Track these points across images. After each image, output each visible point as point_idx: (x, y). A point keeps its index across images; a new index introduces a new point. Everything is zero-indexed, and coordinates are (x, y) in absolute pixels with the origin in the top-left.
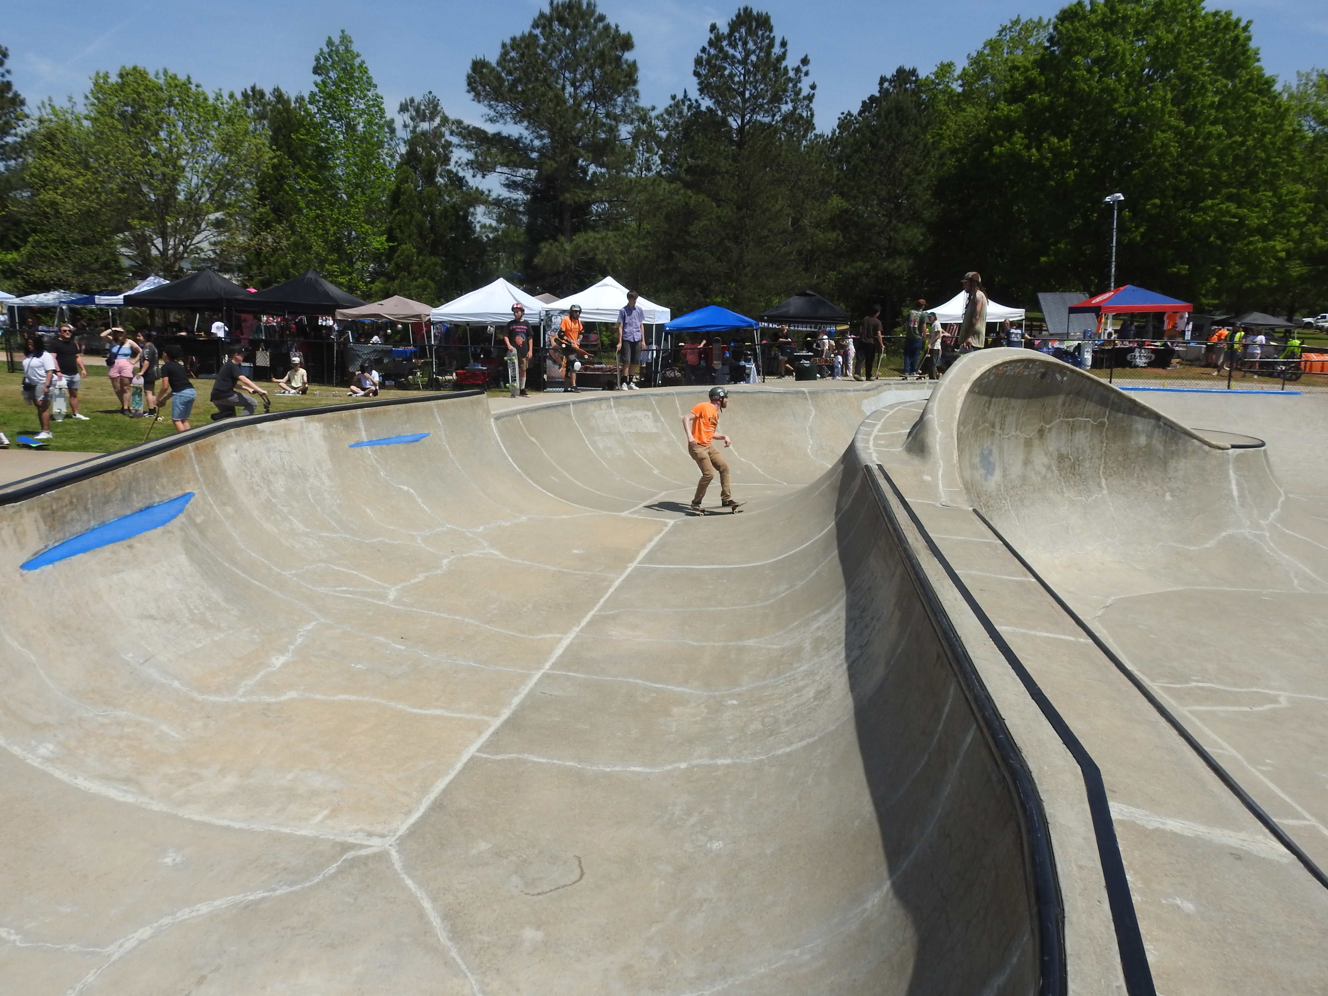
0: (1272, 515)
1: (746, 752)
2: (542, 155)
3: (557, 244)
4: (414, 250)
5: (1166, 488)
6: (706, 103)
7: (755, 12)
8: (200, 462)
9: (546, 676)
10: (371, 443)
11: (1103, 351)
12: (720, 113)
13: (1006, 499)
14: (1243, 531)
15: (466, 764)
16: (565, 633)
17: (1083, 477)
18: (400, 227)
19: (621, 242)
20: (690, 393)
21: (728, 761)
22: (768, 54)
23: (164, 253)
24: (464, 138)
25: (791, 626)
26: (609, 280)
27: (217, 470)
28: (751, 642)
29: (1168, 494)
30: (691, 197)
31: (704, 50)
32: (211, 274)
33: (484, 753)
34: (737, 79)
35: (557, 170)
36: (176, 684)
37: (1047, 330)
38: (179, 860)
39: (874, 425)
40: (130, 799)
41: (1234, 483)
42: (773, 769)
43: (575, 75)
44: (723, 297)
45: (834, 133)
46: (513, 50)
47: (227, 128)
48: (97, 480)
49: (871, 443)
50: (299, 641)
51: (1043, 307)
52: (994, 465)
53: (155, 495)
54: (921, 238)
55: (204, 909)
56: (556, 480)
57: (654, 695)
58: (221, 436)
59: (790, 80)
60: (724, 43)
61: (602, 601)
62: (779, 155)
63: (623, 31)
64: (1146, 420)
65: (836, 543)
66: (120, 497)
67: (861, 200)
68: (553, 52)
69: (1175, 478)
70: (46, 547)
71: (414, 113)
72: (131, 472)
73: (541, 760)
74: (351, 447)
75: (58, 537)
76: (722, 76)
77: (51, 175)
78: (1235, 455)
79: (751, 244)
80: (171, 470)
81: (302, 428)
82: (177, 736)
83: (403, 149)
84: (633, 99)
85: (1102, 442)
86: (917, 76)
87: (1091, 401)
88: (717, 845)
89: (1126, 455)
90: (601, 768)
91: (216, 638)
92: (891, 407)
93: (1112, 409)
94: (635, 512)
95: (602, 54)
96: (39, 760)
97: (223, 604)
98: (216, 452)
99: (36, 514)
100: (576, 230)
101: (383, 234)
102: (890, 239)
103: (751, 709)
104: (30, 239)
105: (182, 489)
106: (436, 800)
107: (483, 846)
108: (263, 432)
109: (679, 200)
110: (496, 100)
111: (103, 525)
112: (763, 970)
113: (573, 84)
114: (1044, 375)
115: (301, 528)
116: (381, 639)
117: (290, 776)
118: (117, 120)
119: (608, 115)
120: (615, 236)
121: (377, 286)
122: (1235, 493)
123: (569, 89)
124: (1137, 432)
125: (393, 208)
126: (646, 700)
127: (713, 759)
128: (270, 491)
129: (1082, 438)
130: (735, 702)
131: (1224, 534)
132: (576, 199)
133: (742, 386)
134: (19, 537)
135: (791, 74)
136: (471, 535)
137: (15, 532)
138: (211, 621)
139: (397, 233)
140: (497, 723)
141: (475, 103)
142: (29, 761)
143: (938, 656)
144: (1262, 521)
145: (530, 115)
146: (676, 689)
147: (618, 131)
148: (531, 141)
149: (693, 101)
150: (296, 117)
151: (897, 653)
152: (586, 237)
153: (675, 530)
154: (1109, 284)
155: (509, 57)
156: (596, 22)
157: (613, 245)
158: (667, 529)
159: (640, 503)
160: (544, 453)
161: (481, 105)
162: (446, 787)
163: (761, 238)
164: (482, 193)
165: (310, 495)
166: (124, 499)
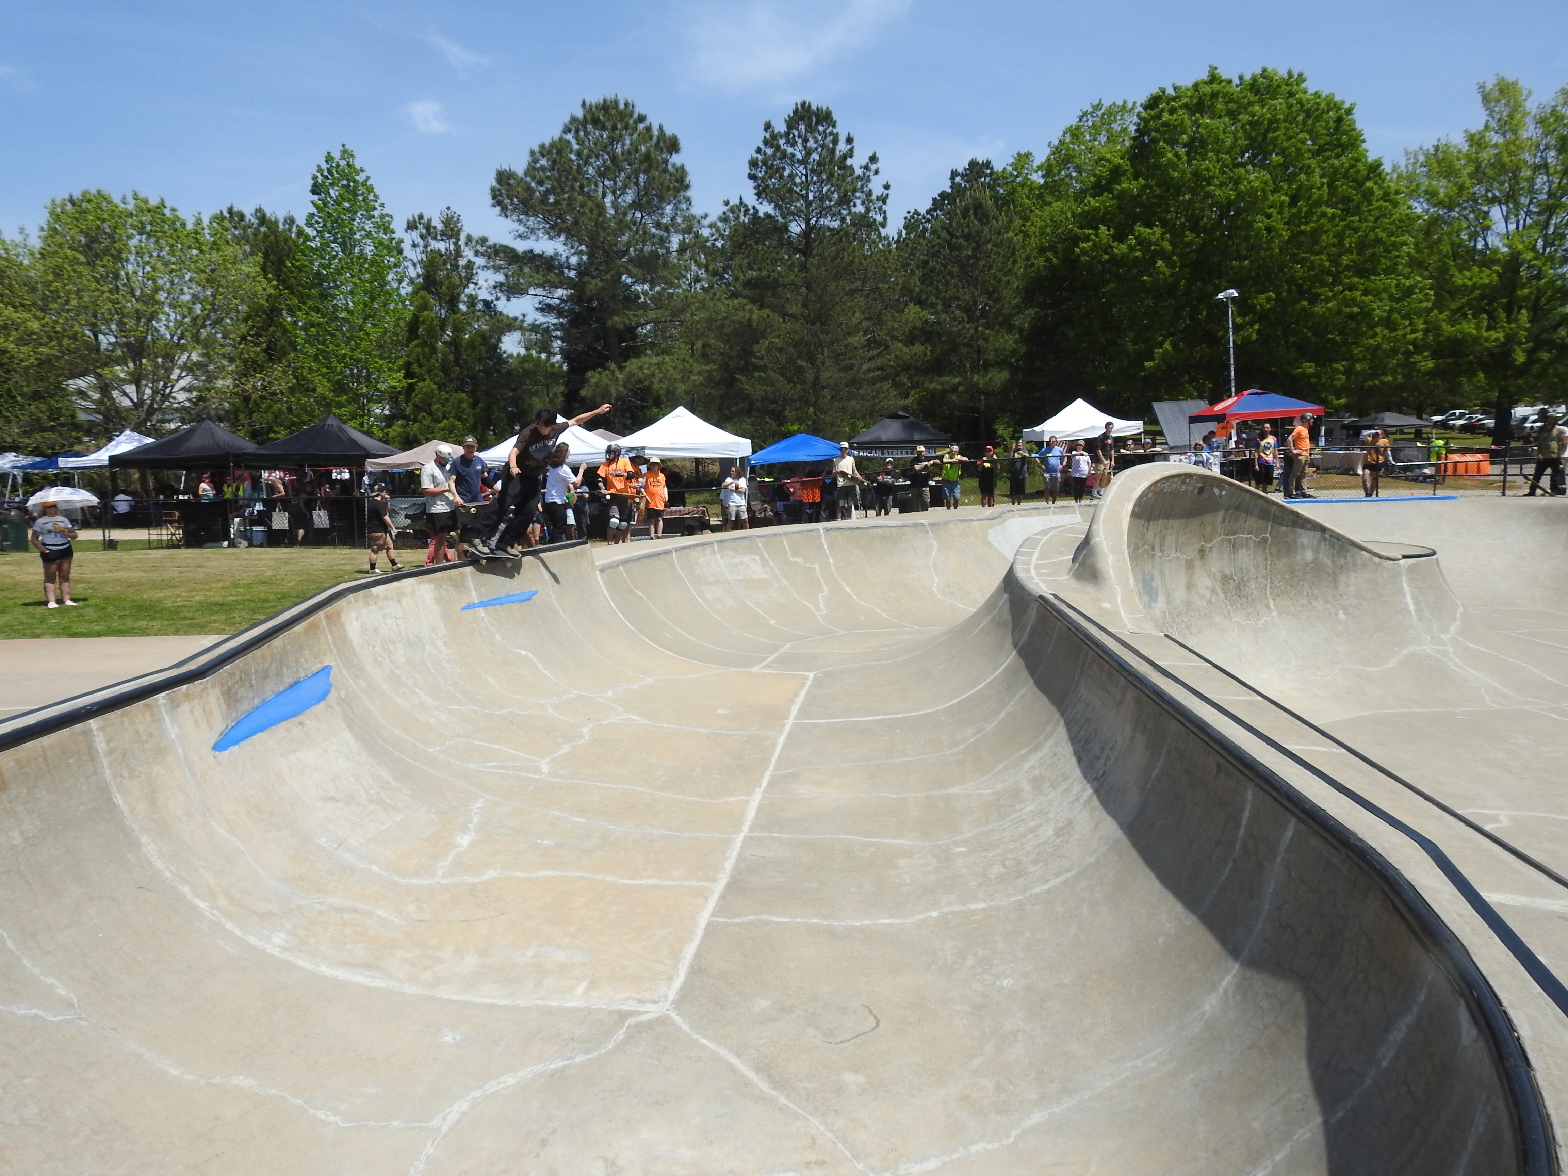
0: (1453, 628)
1: (997, 895)
2: (580, 274)
3: (607, 372)
4: (435, 387)
5: (1337, 606)
6: (766, 208)
7: (814, 107)
8: (331, 631)
9: (748, 839)
10: (483, 604)
11: (1232, 463)
12: (780, 219)
13: (1172, 627)
14: (1424, 648)
15: (705, 929)
16: (749, 794)
17: (1250, 599)
18: (419, 361)
19: (681, 367)
20: (799, 532)
21: (982, 905)
22: (833, 151)
23: (138, 405)
24: (490, 258)
25: (997, 770)
26: (681, 411)
27: (343, 642)
28: (956, 790)
29: (1341, 612)
30: (755, 313)
31: (759, 151)
32: (213, 425)
33: (719, 917)
34: (798, 180)
35: (603, 289)
36: (375, 868)
37: (1166, 444)
38: (458, 1038)
39: (1031, 554)
40: (379, 983)
41: (1409, 595)
42: (1037, 907)
43: (615, 183)
44: (800, 424)
45: (900, 234)
46: (543, 156)
48: (258, 653)
49: (1033, 573)
50: (476, 819)
51: (1160, 418)
52: (1157, 590)
53: (300, 669)
54: (1014, 345)
55: (510, 1080)
56: (670, 637)
57: (873, 849)
58: (342, 603)
59: (858, 179)
61: (774, 760)
62: (853, 262)
63: (669, 132)
64: (1311, 533)
66: (275, 672)
67: (942, 308)
68: (589, 158)
69: (1346, 594)
70: (227, 727)
71: (424, 231)
72: (282, 644)
73: (783, 920)
74: (463, 609)
75: (233, 717)
76: (781, 177)
78: (1407, 565)
79: (827, 362)
80: (310, 641)
81: (414, 591)
82: (397, 921)
83: (412, 273)
84: (684, 206)
85: (1266, 559)
86: (992, 169)
87: (1251, 515)
88: (1006, 982)
89: (1293, 572)
90: (850, 923)
91: (397, 819)
92: (1043, 533)
93: (1274, 522)
94: (766, 667)
95: (647, 157)
96: (278, 949)
97: (393, 782)
98: (342, 620)
99: (217, 690)
100: (626, 356)
101: (399, 370)
102: (979, 350)
103: (984, 854)
105: (322, 662)
106: (692, 966)
107: (762, 1004)
108: (377, 596)
109: (743, 317)
110: (527, 214)
111: (264, 703)
112: (1108, 1083)
113: (614, 193)
114: (1201, 490)
115: (429, 701)
116: (557, 813)
117: (530, 953)
118: (79, 252)
120: (673, 361)
121: (395, 430)
122: (1412, 607)
123: (610, 198)
124: (1303, 547)
125: (409, 340)
126: (867, 855)
127: (964, 905)
128: (391, 661)
129: (1244, 556)
130: (963, 849)
131: (1405, 652)
132: (627, 322)
134: (207, 716)
135: (858, 172)
136: (602, 701)
137: (204, 711)
138: (388, 801)
139: (416, 368)
140: (718, 888)
141: (502, 219)
142: (268, 950)
143: (1219, 767)
144: (1443, 636)
145: (567, 228)
146: (893, 842)
147: (670, 242)
148: (567, 258)
149: (750, 207)
150: (286, 240)
151: (1153, 776)
152: (640, 364)
153: (818, 683)
154: (1230, 389)
155: (538, 165)
156: (636, 122)
157: (672, 372)
158: (810, 682)
159: (768, 657)
160: (653, 607)
161: (508, 221)
162: (697, 952)
163: (840, 355)
164: (516, 319)
165: (430, 665)
166: (277, 674)
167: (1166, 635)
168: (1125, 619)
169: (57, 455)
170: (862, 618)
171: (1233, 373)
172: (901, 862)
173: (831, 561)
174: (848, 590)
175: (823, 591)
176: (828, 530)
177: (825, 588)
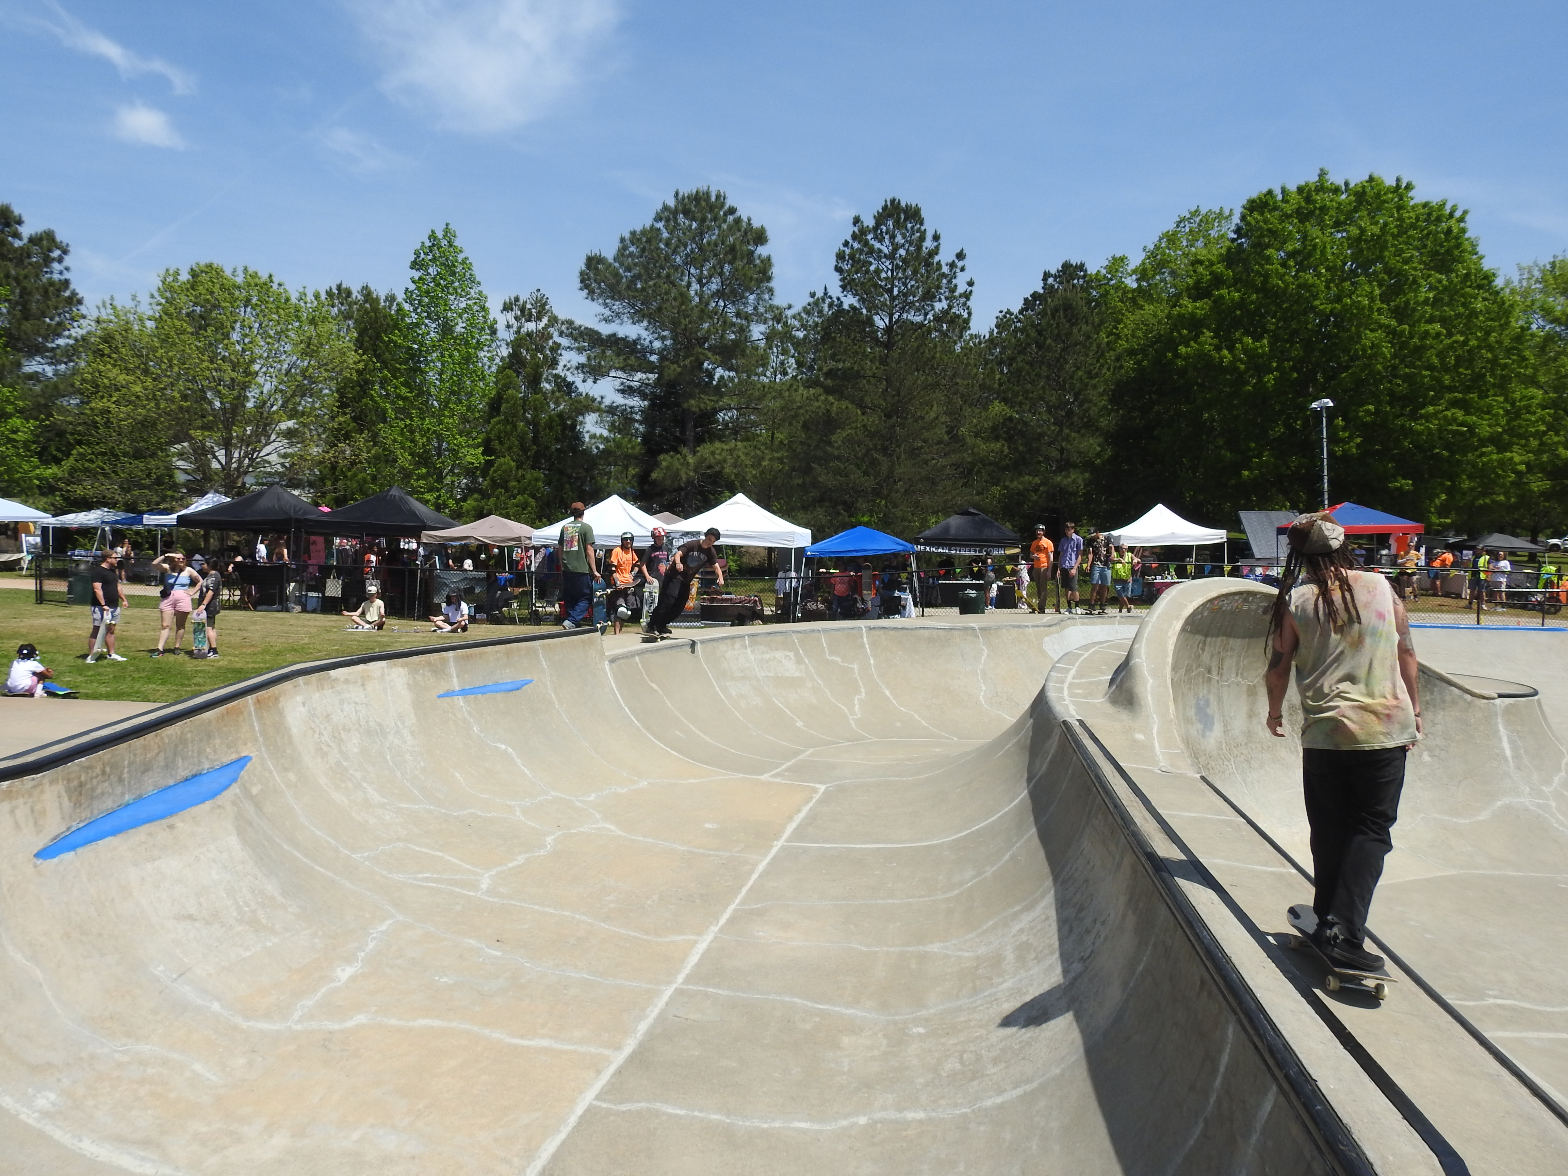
0: (1556, 779)
1: (943, 1102)
2: (662, 358)
3: (678, 456)
4: (513, 464)
6: (849, 301)
7: (903, 204)
8: (260, 718)
9: (679, 992)
10: (463, 692)
12: (864, 311)
13: (1229, 760)
14: (1523, 800)
15: (581, 1117)
16: (700, 934)
18: (499, 438)
19: (753, 454)
20: (838, 630)
21: (920, 1115)
22: (919, 248)
23: (225, 468)
24: (576, 340)
25: (984, 927)
26: (740, 497)
27: (281, 728)
28: (935, 948)
29: (1425, 753)
30: (832, 404)
31: (846, 244)
32: (280, 490)
33: (604, 1101)
34: (883, 275)
35: (681, 374)
36: (216, 1006)
37: (1253, 555)
39: (1068, 671)
40: (148, 1169)
41: (1505, 740)
42: (982, 1128)
43: (702, 271)
44: (872, 516)
45: (991, 333)
46: (633, 244)
47: (310, 330)
48: (136, 743)
49: (1066, 692)
50: (371, 945)
51: (1246, 527)
52: (1213, 718)
53: (204, 760)
54: (1098, 449)
56: (681, 735)
57: (818, 1019)
58: (287, 685)
59: (944, 275)
60: (870, 237)
61: (744, 891)
62: (933, 357)
63: (756, 224)
65: (1032, 818)
66: (162, 763)
67: (1027, 407)
68: (677, 247)
69: (1432, 734)
70: (68, 829)
71: (519, 313)
72: (179, 732)
73: (678, 1112)
74: (439, 697)
75: (83, 816)
76: (867, 271)
77: (106, 381)
78: (1503, 705)
79: (903, 456)
80: (225, 729)
81: (383, 675)
82: (214, 1078)
83: (505, 352)
84: (767, 297)
86: (1086, 271)
90: (756, 1123)
91: (269, 944)
92: (1086, 648)
94: (777, 775)
95: (732, 249)
96: (36, 1115)
97: (280, 898)
98: (280, 705)
99: (60, 787)
100: (700, 440)
101: (478, 446)
102: (1062, 450)
103: (943, 1040)
104: (74, 452)
105: (237, 752)
106: (544, 1169)
108: (336, 680)
109: (819, 407)
110: (613, 298)
111: (139, 799)
113: (699, 281)
115: (376, 797)
116: (473, 942)
117: (355, 1136)
118: (185, 321)
119: (738, 315)
120: (745, 447)
121: (470, 504)
122: (1508, 753)
123: (695, 286)
125: (491, 416)
126: (808, 1026)
127: (901, 1111)
128: (341, 752)
130: (921, 1030)
131: (1499, 803)
132: (702, 406)
133: (896, 621)
134: (37, 817)
135: (945, 269)
136: (580, 805)
137: (32, 811)
138: (264, 921)
139: (496, 444)
140: (619, 1058)
141: (589, 301)
142: (23, 1117)
143: (1203, 982)
144: (1544, 788)
145: (651, 314)
146: (845, 1011)
147: (750, 331)
148: (651, 342)
149: (835, 299)
150: (385, 317)
151: (1138, 972)
152: (712, 449)
153: (827, 798)
154: (1323, 501)
155: (628, 252)
156: (725, 214)
157: (743, 457)
158: (818, 797)
159: (782, 764)
160: (667, 702)
161: (595, 304)
162: (557, 1150)
163: (914, 449)
164: (594, 400)
165: (389, 757)
166: (167, 766)
167: (1203, 778)
168: (1158, 753)
169: (143, 513)
170: (898, 724)
171: (1326, 485)
172: (845, 1041)
173: (872, 662)
174: (888, 693)
175: (859, 693)
176: (871, 629)
177: (863, 690)
